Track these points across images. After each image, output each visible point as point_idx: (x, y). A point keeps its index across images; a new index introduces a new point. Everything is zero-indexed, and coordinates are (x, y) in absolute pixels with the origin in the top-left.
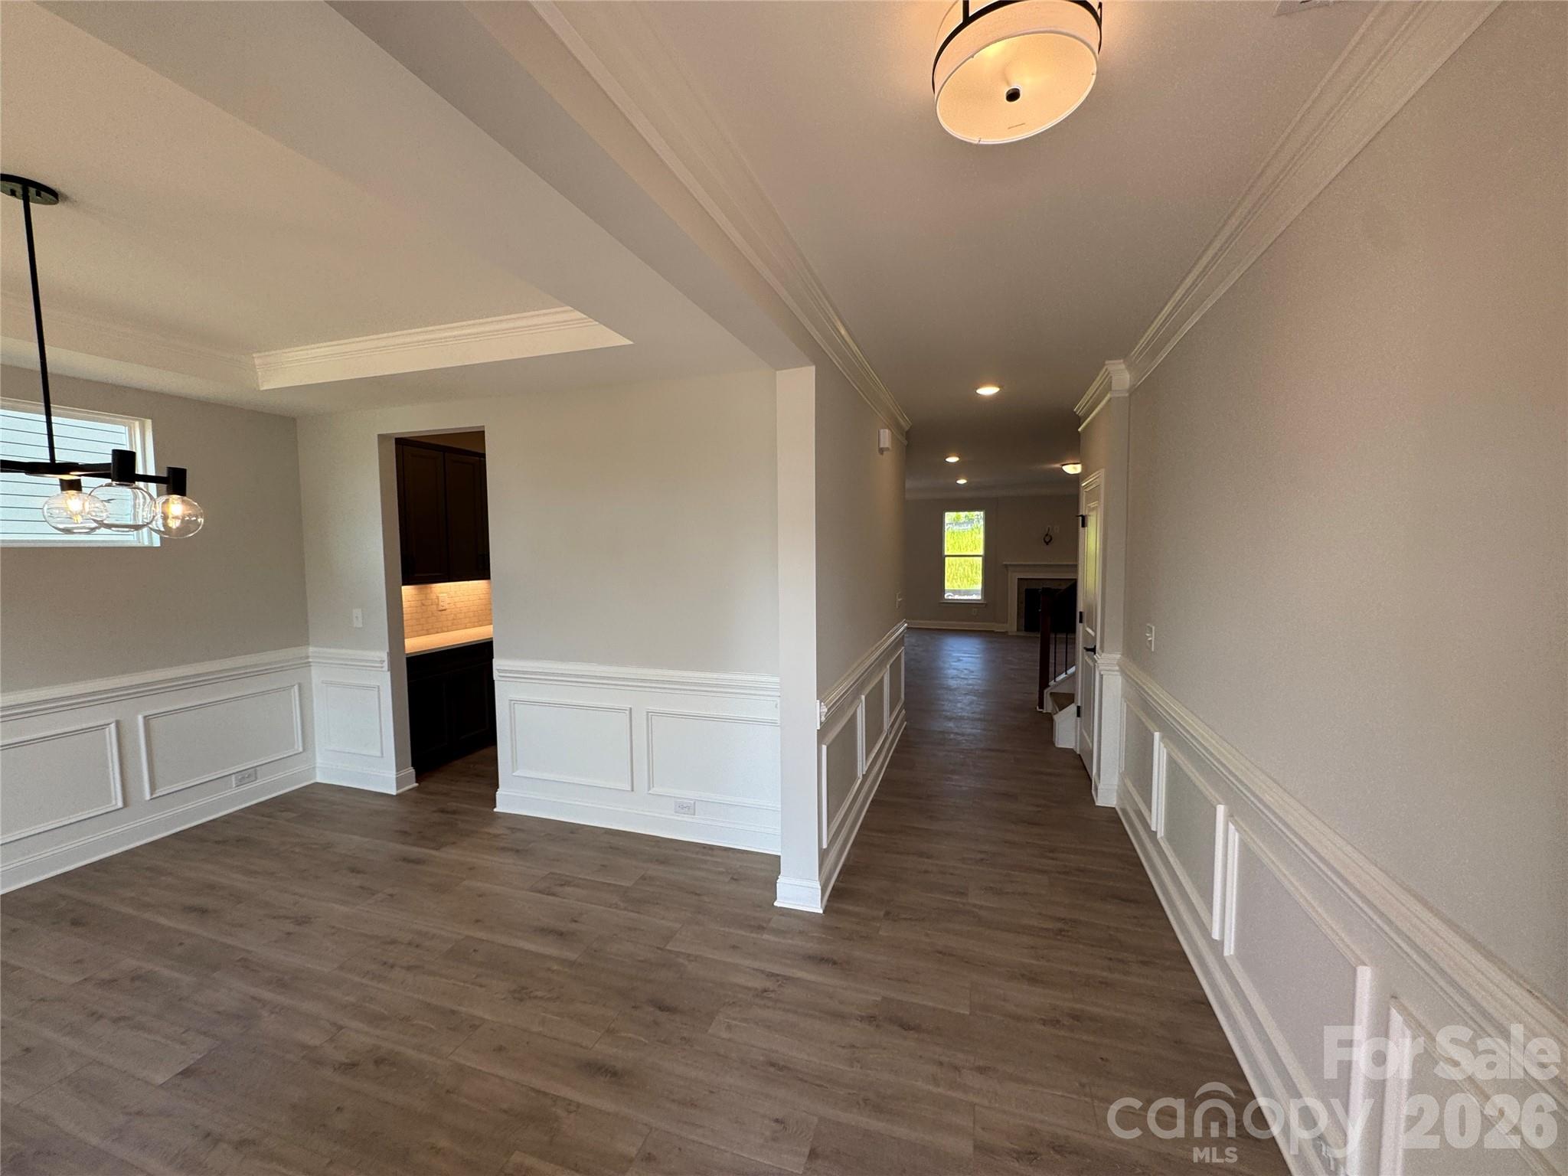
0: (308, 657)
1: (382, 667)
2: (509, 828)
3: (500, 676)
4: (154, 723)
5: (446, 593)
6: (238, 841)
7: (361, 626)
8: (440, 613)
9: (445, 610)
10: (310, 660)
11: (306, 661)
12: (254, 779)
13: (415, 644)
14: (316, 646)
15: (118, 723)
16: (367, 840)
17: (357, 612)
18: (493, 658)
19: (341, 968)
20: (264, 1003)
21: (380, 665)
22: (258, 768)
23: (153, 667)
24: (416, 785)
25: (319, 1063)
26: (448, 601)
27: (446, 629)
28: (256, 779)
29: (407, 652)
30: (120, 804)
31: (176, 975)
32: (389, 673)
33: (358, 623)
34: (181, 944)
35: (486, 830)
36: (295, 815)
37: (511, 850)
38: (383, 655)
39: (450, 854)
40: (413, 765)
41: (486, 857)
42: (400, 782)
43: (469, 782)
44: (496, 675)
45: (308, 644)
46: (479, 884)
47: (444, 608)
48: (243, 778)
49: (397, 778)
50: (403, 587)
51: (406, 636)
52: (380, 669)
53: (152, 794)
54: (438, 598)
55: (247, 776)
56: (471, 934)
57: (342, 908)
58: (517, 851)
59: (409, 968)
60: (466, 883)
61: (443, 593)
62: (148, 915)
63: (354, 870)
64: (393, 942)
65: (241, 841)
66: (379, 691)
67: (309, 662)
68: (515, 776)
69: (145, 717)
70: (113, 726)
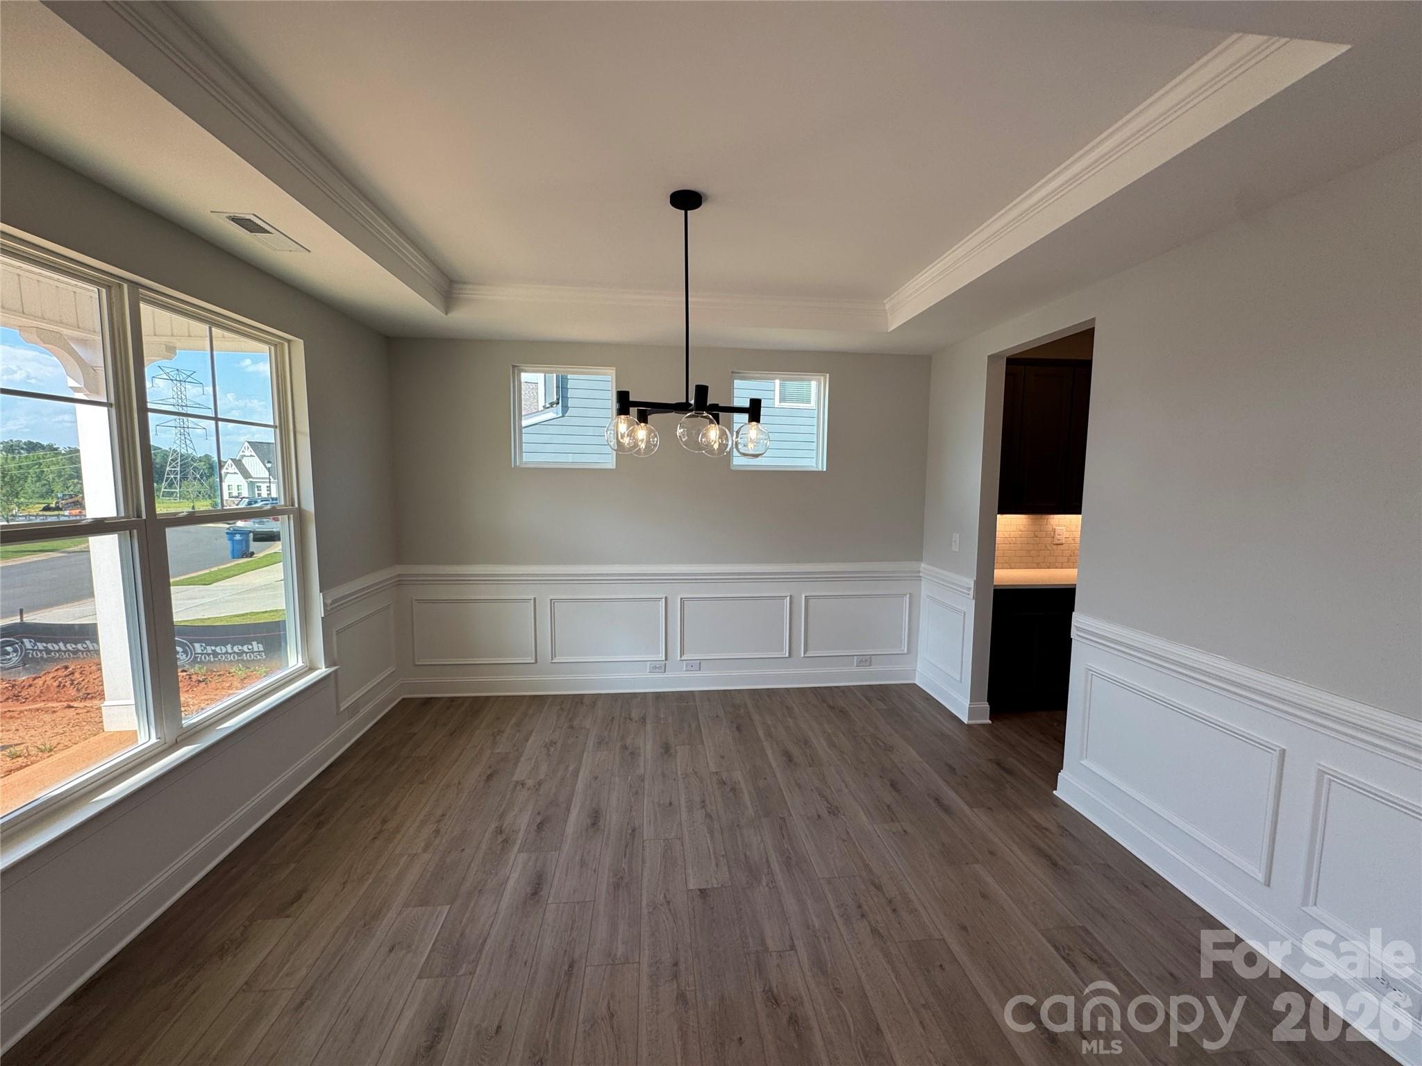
0: (919, 572)
1: (969, 594)
2: (1060, 826)
3: (1078, 635)
4: (811, 602)
5: (1064, 526)
6: (841, 711)
7: (957, 550)
8: (1055, 547)
9: (1062, 544)
10: (921, 575)
11: (918, 575)
12: (868, 664)
13: (1006, 576)
14: (926, 564)
15: (791, 596)
16: (921, 759)
17: (956, 536)
18: (1074, 611)
19: (829, 881)
20: (771, 873)
21: (966, 591)
22: (873, 657)
23: (811, 561)
24: (990, 722)
25: (760, 968)
26: (1066, 534)
27: (1060, 565)
28: (870, 665)
29: (995, 584)
30: (787, 655)
31: (749, 804)
32: (974, 601)
33: (955, 548)
34: (765, 779)
35: (1031, 812)
36: (885, 707)
37: (1048, 857)
38: (970, 582)
39: (979, 819)
40: (989, 700)
41: (1015, 848)
42: (972, 713)
43: (1042, 741)
44: (1074, 634)
45: (922, 561)
46: (989, 879)
47: (1059, 542)
48: (862, 660)
49: (969, 708)
50: (999, 516)
51: (995, 567)
52: (967, 596)
53: (804, 654)
54: (1054, 531)
55: (866, 661)
56: (949, 940)
57: (864, 818)
58: (1055, 864)
59: (875, 931)
60: (977, 867)
61: (1061, 526)
62: (766, 745)
63: (893, 785)
64: (879, 888)
65: (843, 713)
66: (964, 615)
67: (920, 577)
68: (1082, 764)
69: (806, 597)
70: (788, 598)
